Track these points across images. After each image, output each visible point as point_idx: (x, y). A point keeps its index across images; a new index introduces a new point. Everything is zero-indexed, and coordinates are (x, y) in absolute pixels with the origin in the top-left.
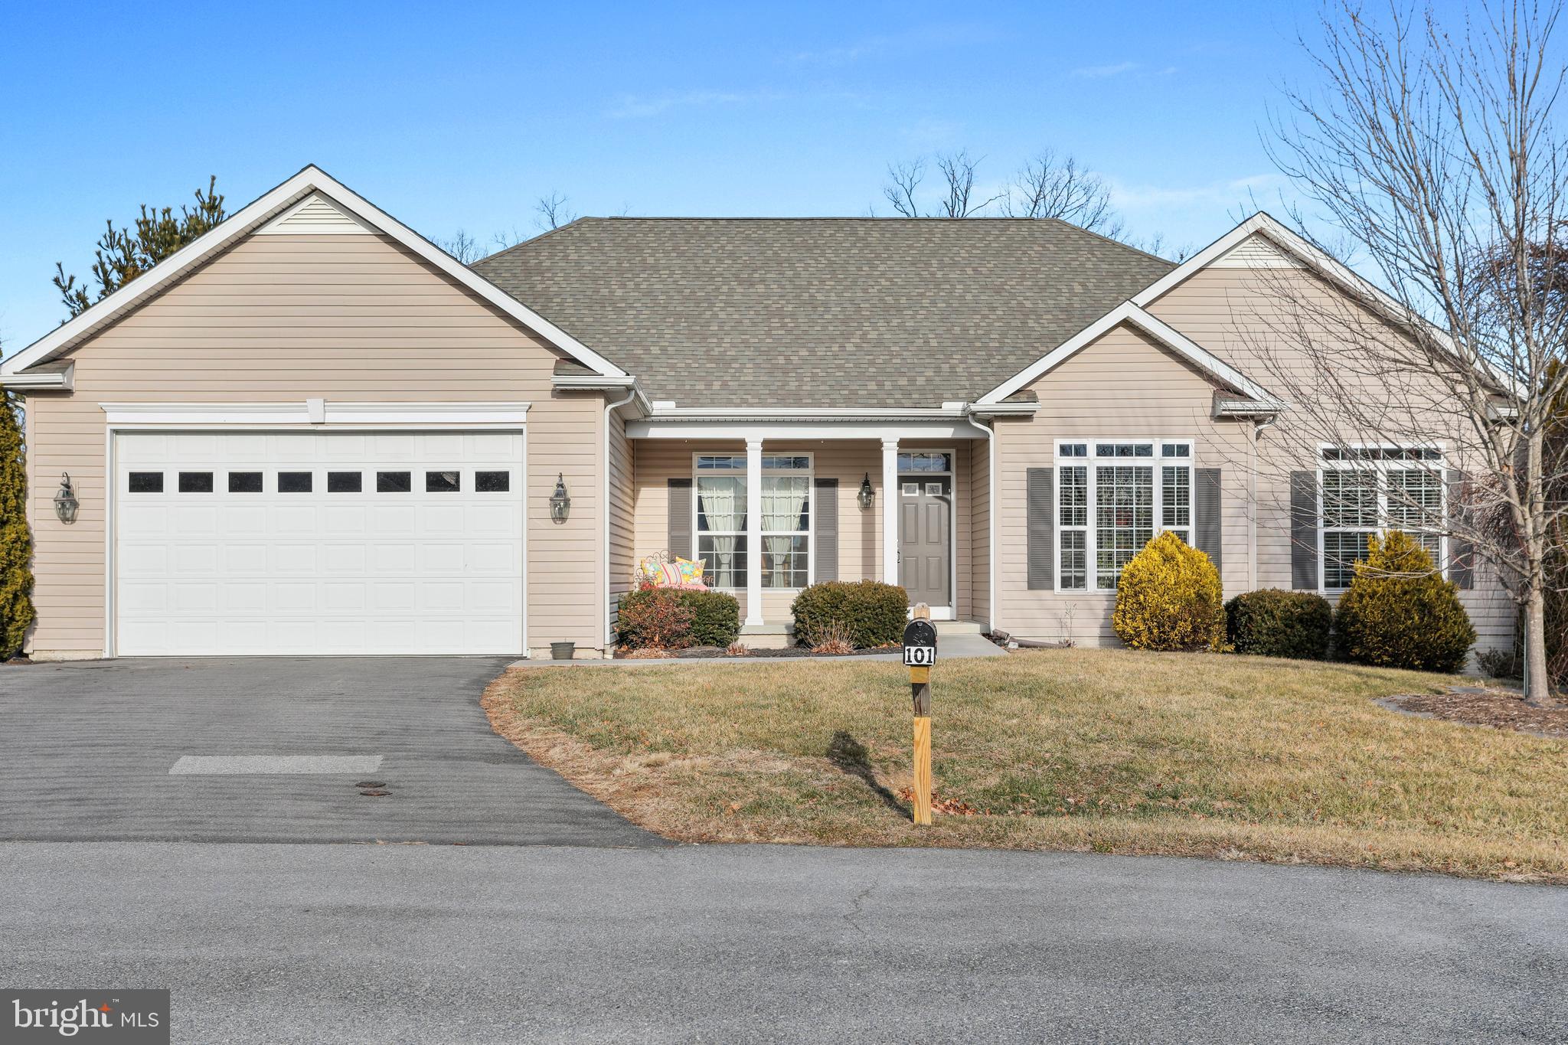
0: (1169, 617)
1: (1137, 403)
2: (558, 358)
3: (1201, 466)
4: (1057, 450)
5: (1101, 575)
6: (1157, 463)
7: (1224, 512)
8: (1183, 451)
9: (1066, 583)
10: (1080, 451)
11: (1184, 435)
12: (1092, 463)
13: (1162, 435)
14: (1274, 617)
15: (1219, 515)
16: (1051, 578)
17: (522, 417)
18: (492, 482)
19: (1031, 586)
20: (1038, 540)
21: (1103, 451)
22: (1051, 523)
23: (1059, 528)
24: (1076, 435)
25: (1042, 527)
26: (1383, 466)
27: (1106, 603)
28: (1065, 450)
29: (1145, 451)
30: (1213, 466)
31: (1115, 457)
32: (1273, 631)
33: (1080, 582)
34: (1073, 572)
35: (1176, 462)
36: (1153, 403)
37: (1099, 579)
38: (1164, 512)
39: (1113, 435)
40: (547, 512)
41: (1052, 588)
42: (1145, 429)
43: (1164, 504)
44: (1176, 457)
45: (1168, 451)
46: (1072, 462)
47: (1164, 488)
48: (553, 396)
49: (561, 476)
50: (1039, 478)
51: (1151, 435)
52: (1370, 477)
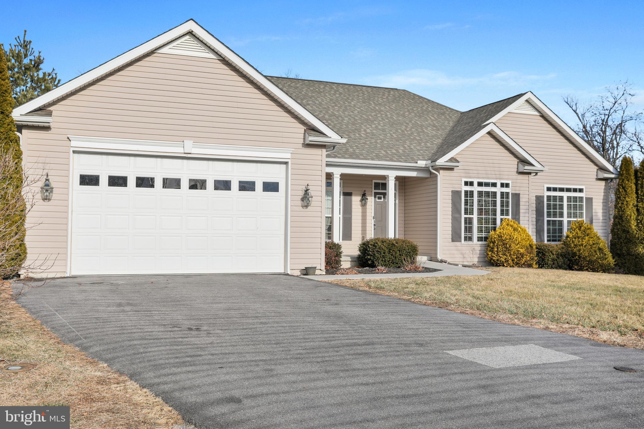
0: (520, 254)
1: (491, 165)
2: (305, 128)
3: (514, 192)
4: (463, 183)
5: (479, 236)
6: (498, 190)
7: (521, 211)
8: (507, 185)
9: (466, 239)
10: (471, 184)
11: (508, 179)
12: (476, 189)
13: (500, 179)
14: (553, 255)
15: (519, 213)
16: (460, 237)
17: (288, 156)
18: (271, 187)
19: (453, 241)
20: (456, 220)
21: (480, 184)
22: (460, 214)
23: (463, 216)
24: (470, 177)
25: (457, 215)
26: (565, 195)
27: (480, 248)
28: (466, 183)
29: (494, 185)
30: (517, 192)
31: (484, 187)
32: (553, 260)
33: (470, 239)
34: (468, 235)
35: (505, 190)
36: (497, 165)
37: (478, 237)
38: (501, 210)
39: (483, 178)
40: (300, 203)
41: (461, 241)
42: (494, 176)
43: (501, 207)
44: (505, 188)
45: (502, 185)
46: (468, 188)
47: (501, 201)
48: (303, 147)
49: (308, 185)
50: (456, 194)
51: (496, 179)
52: (561, 198)
